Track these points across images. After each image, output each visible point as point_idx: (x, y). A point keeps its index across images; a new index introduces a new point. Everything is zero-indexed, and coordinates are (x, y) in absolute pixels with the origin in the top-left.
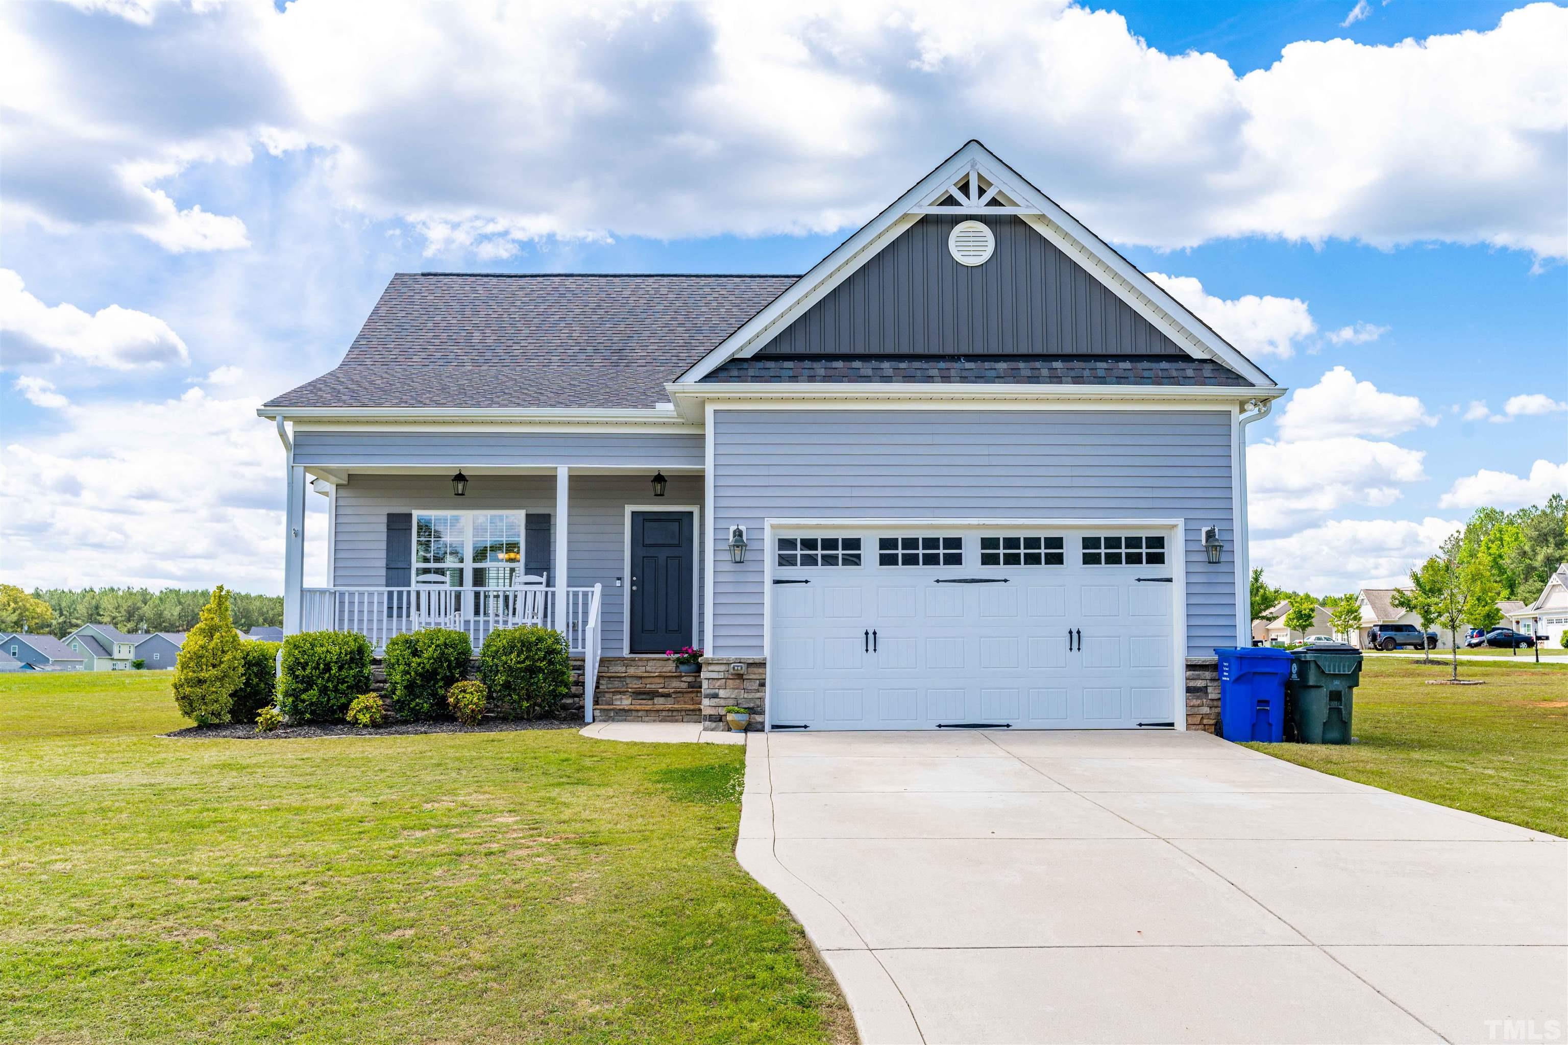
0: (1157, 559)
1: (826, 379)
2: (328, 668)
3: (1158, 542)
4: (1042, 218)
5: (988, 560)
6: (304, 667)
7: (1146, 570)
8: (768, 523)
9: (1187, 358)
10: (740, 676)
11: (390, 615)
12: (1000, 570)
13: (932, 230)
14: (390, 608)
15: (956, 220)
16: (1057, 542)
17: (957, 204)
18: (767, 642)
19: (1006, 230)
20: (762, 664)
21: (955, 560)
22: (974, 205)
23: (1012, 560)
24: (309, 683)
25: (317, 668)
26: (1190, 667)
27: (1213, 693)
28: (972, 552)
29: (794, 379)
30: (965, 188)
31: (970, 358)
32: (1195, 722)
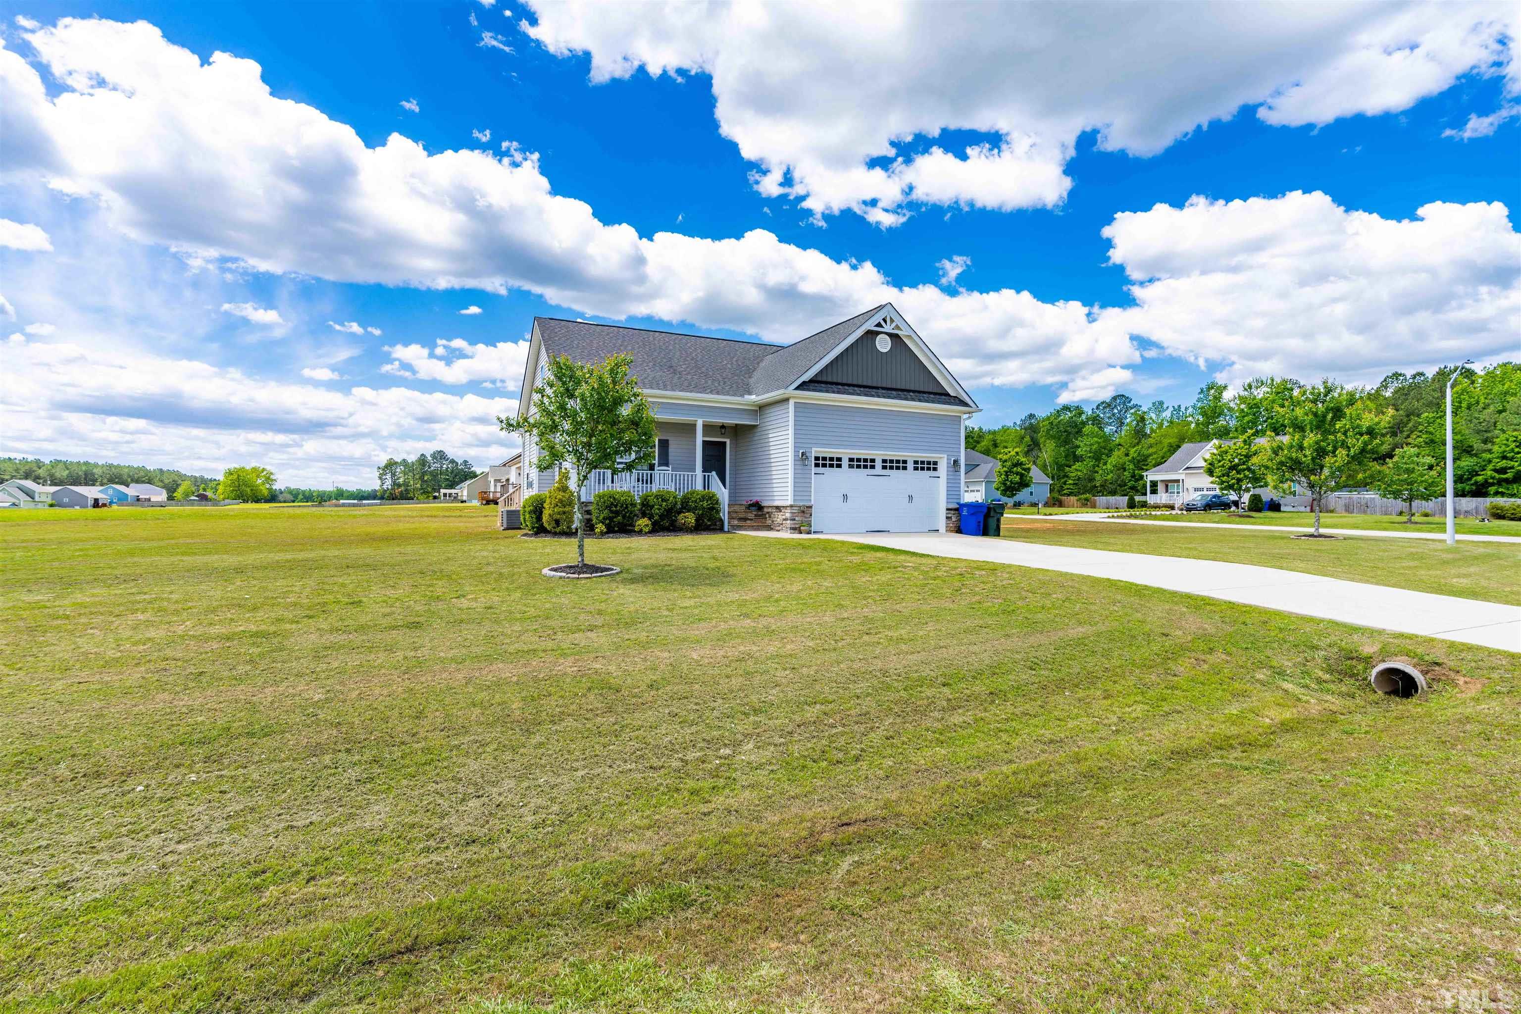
0: (935, 469)
1: (838, 393)
2: (627, 508)
3: (935, 463)
4: (909, 337)
5: (884, 468)
6: (616, 506)
7: (932, 473)
8: (814, 449)
9: (948, 395)
10: (803, 512)
11: (599, 483)
12: (887, 472)
13: (870, 336)
14: (599, 480)
15: (878, 333)
16: (905, 462)
17: (882, 327)
18: (812, 498)
19: (894, 339)
20: (811, 507)
21: (873, 467)
22: (888, 328)
23: (891, 468)
24: (617, 513)
25: (622, 506)
26: (948, 509)
27: (954, 519)
28: (879, 464)
29: (827, 391)
30: (885, 320)
31: (883, 388)
32: (949, 530)
